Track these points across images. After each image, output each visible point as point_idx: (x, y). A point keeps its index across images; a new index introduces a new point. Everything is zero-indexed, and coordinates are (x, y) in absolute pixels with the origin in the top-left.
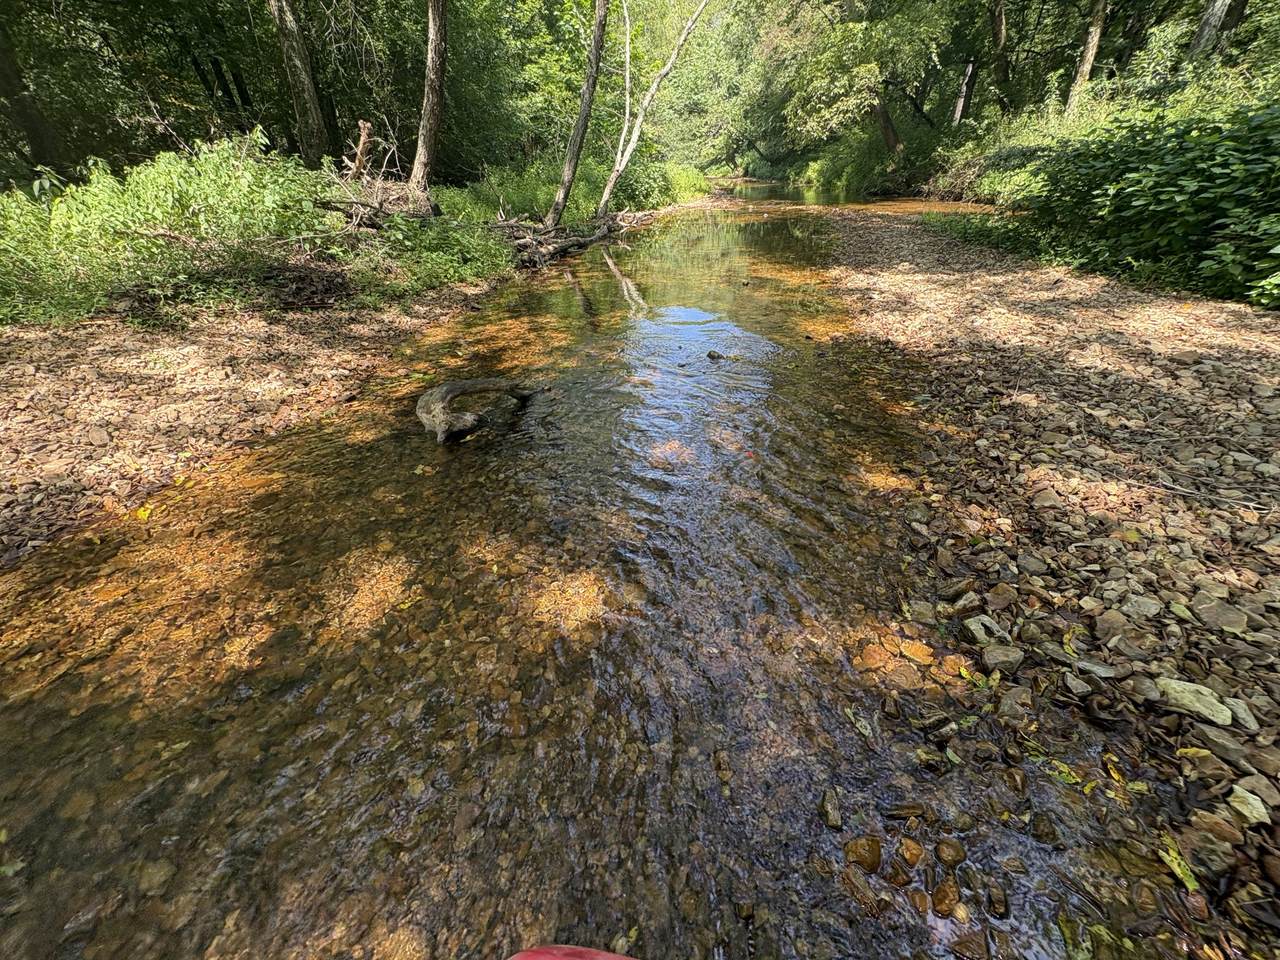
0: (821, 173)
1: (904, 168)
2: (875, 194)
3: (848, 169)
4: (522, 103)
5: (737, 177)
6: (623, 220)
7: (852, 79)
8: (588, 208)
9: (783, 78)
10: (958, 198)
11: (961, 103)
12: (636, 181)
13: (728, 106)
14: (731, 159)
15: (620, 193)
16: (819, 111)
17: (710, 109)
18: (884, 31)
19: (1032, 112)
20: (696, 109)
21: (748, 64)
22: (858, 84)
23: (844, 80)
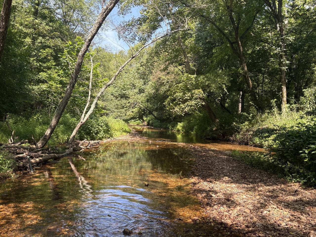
0: (183, 127)
1: (221, 129)
2: (209, 139)
3: (196, 127)
4: (36, 88)
5: (144, 126)
6: (82, 145)
7: (192, 94)
8: (63, 138)
9: (163, 89)
10: (247, 144)
11: (240, 105)
12: (92, 127)
13: (139, 96)
14: (141, 117)
15: (82, 131)
16: (179, 104)
17: (131, 97)
18: (203, 79)
19: (268, 113)
20: (124, 96)
21: (148, 82)
22: (195, 96)
23: (189, 94)
